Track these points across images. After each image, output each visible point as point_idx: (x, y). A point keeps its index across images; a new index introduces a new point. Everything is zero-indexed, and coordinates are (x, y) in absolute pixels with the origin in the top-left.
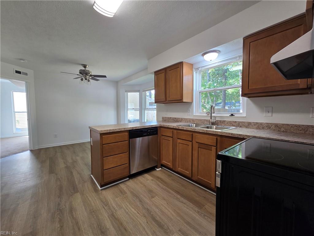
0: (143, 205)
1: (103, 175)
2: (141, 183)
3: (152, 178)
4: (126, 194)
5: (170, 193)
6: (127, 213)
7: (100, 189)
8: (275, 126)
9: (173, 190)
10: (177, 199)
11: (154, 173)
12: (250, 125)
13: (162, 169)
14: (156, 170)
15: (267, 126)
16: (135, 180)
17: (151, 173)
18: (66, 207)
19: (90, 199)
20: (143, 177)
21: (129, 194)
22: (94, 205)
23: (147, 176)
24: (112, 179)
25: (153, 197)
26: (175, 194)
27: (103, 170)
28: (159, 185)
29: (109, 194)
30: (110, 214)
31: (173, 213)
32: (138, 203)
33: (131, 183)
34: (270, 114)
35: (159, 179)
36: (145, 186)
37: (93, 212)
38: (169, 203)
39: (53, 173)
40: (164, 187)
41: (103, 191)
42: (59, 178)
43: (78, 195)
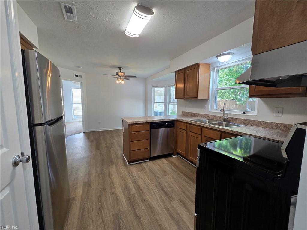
0: (156, 179)
1: (130, 154)
2: (158, 165)
3: (168, 162)
4: (146, 171)
5: (179, 174)
6: (145, 183)
7: (128, 164)
8: (284, 126)
9: (182, 173)
10: (184, 180)
11: (170, 158)
12: (260, 124)
13: (178, 157)
14: (172, 156)
15: (276, 126)
16: (154, 161)
17: (168, 158)
18: (106, 172)
19: (121, 170)
20: (161, 161)
21: (147, 170)
22: (123, 174)
23: (164, 160)
24: (136, 158)
25: (165, 175)
26: (183, 176)
27: (130, 151)
28: (172, 168)
29: (134, 169)
30: (133, 181)
31: (178, 189)
32: (153, 178)
33: (151, 164)
34: (280, 115)
35: (173, 164)
36: (161, 167)
37: (122, 178)
38: (176, 182)
39: (98, 150)
40: (176, 170)
41: (130, 166)
42: (102, 154)
43: (114, 166)
